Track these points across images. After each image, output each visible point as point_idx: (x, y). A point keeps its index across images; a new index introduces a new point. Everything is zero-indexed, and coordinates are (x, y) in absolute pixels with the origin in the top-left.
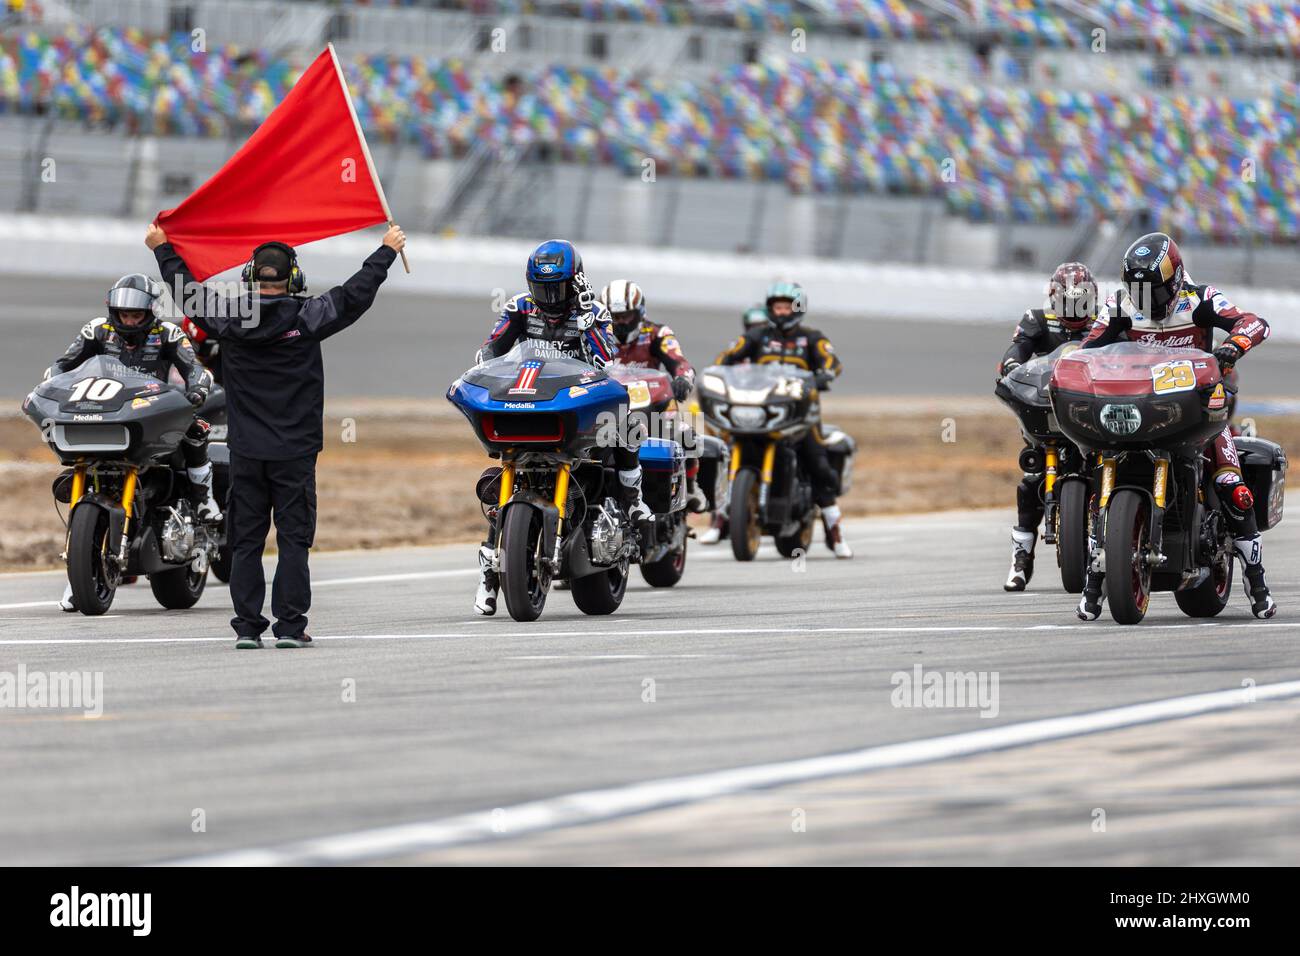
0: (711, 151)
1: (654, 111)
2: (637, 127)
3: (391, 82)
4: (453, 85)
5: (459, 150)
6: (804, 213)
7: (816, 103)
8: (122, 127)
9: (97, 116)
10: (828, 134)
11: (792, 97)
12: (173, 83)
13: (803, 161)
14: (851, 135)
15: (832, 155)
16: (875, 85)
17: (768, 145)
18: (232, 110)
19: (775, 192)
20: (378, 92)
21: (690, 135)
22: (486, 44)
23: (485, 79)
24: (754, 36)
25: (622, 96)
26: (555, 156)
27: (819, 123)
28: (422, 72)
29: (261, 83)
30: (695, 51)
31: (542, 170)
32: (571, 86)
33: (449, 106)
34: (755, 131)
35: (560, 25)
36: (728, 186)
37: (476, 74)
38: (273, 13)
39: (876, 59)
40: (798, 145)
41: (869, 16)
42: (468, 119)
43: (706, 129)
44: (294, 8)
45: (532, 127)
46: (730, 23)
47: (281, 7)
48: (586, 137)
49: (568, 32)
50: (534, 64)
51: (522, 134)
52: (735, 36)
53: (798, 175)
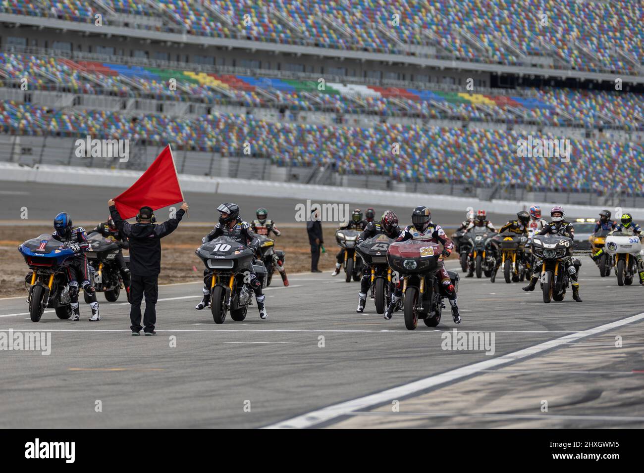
0: (196, 143)
1: (178, 129)
2: (173, 134)
3: (94, 118)
4: (114, 120)
6: (226, 161)
7: (230, 126)
8: (9, 133)
9: (2, 129)
10: (234, 138)
11: (222, 126)
12: (26, 118)
13: (226, 147)
14: (241, 138)
15: (234, 145)
16: (248, 121)
17: (214, 140)
18: (45, 127)
19: (217, 156)
20: (90, 121)
21: (190, 137)
22: (124, 107)
23: (125, 118)
24: (210, 105)
25: (168, 124)
26: (147, 143)
27: (231, 134)
28: (104, 116)
29: (54, 119)
30: (191, 110)
31: (142, 147)
32: (152, 121)
33: (113, 127)
34: (210, 136)
35: (148, 101)
36: (202, 154)
37: (121, 117)
38: (57, 96)
39: (248, 113)
40: (224, 141)
41: (246, 100)
42: (119, 131)
43: (194, 135)
44: (64, 94)
45: (140, 134)
46: (202, 101)
47: (60, 94)
48: (157, 137)
49: (150, 103)
50: (141, 114)
51: (137, 136)
52: (204, 105)
53: (224, 151)
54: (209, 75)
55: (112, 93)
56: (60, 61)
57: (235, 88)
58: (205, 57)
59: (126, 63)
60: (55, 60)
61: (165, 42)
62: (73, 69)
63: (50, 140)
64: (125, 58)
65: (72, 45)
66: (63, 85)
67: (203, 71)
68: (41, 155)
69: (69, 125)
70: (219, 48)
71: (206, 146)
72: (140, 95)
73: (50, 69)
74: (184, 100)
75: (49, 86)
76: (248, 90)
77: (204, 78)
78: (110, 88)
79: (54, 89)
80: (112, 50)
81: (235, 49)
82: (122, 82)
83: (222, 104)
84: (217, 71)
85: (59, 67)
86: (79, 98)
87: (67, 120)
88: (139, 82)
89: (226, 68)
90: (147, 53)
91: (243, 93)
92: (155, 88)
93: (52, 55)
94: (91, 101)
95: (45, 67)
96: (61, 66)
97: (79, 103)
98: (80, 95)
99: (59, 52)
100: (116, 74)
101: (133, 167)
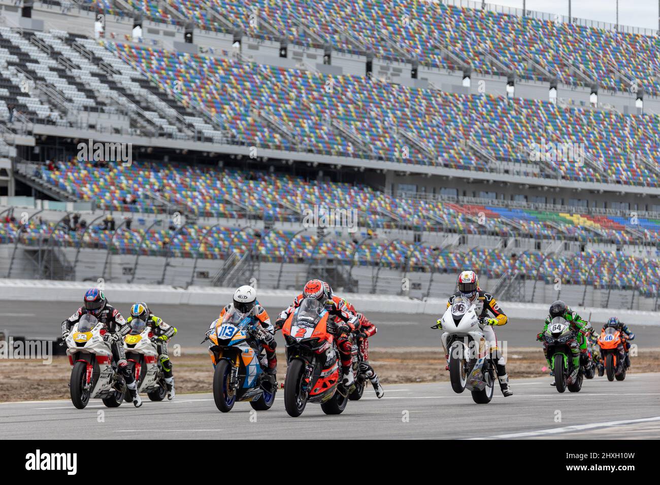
0: (570, 277)
1: (554, 265)
2: (549, 270)
3: (478, 256)
4: (496, 257)
5: (498, 276)
6: (599, 295)
7: (601, 262)
8: (400, 269)
9: (393, 266)
10: (605, 272)
11: (594, 260)
12: (415, 256)
13: (598, 280)
14: (612, 271)
15: (606, 278)
16: (618, 257)
17: (587, 274)
18: (432, 264)
19: (589, 288)
20: (474, 258)
21: (565, 271)
22: (505, 245)
23: (505, 256)
24: (583, 243)
25: (544, 260)
26: (526, 278)
27: (602, 269)
28: (487, 254)
29: (441, 257)
30: (566, 247)
31: (522, 281)
32: (530, 258)
33: (495, 264)
34: (584, 271)
35: (527, 240)
36: (576, 287)
37: (502, 255)
38: (444, 236)
39: (618, 250)
40: (596, 275)
41: (616, 237)
42: (500, 267)
43: (569, 270)
44: (450, 235)
45: (519, 269)
46: (576, 240)
47: (446, 234)
48: (535, 272)
49: (529, 242)
50: (519, 251)
51: (516, 271)
52: (578, 243)
53: (596, 283)
54: (582, 216)
55: (494, 234)
56: (447, 206)
57: (607, 227)
58: (579, 200)
59: (507, 206)
60: (442, 205)
61: (542, 187)
62: (458, 212)
63: (437, 275)
64: (506, 202)
65: (457, 190)
66: (449, 227)
67: (577, 212)
68: (429, 289)
69: (455, 261)
70: (591, 192)
71: (580, 279)
72: (519, 235)
73: (438, 212)
74: (559, 238)
75: (438, 227)
76: (619, 229)
77: (578, 219)
78: (493, 229)
79: (441, 230)
80: (494, 195)
81: (605, 192)
82: (503, 223)
83: (594, 241)
84: (589, 213)
85: (445, 210)
86: (464, 237)
87: (453, 258)
88: (519, 223)
89: (598, 209)
90: (526, 197)
91: (614, 232)
92: (534, 228)
93: (440, 200)
94: (474, 240)
95: (433, 210)
96: (448, 209)
97: (464, 243)
98: (465, 235)
99: (445, 197)
100: (498, 217)
101: (513, 299)
